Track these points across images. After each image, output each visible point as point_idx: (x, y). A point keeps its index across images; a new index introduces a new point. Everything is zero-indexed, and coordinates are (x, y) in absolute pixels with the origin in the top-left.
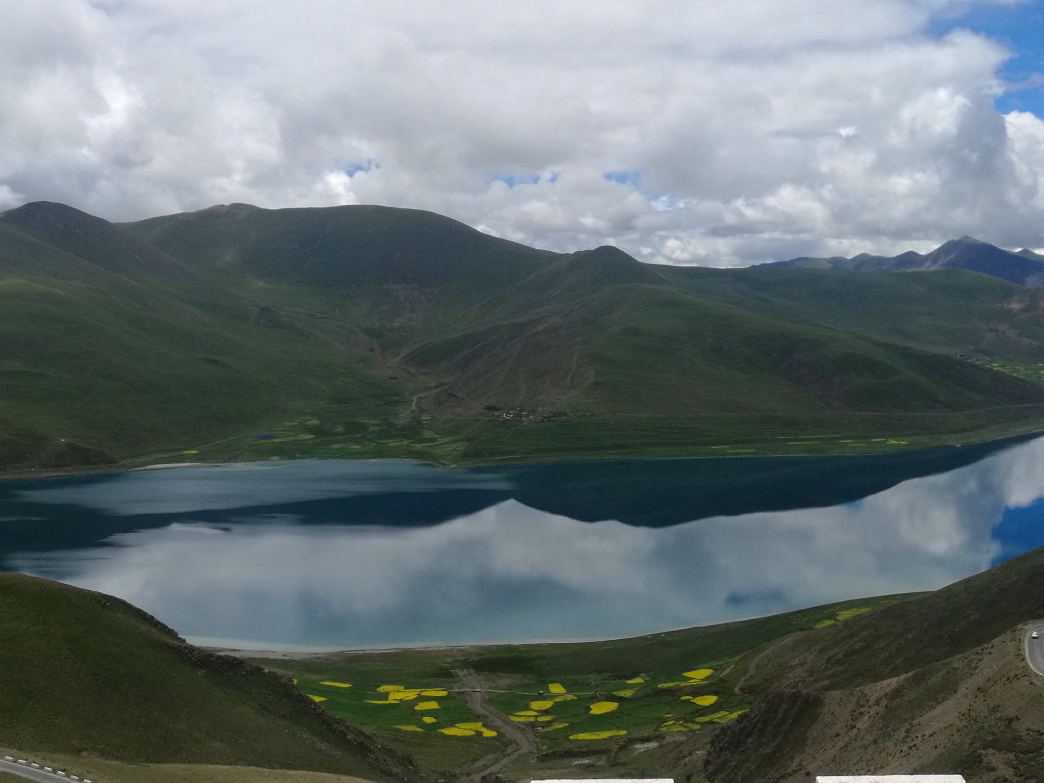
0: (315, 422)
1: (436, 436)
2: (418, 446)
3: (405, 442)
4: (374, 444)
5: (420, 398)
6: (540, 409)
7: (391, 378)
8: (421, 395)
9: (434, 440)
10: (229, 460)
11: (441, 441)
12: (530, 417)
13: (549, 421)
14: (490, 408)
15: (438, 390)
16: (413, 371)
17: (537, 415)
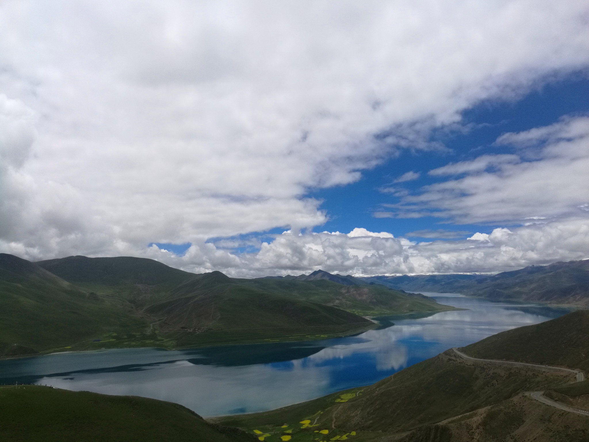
0: (115, 334)
1: (163, 339)
2: (158, 343)
3: (152, 341)
4: (140, 342)
5: (153, 325)
6: (202, 328)
7: (141, 318)
8: (153, 324)
9: (162, 340)
10: (85, 350)
11: (166, 340)
12: (199, 331)
13: (207, 332)
14: (182, 328)
15: (160, 322)
16: (149, 315)
17: (201, 330)
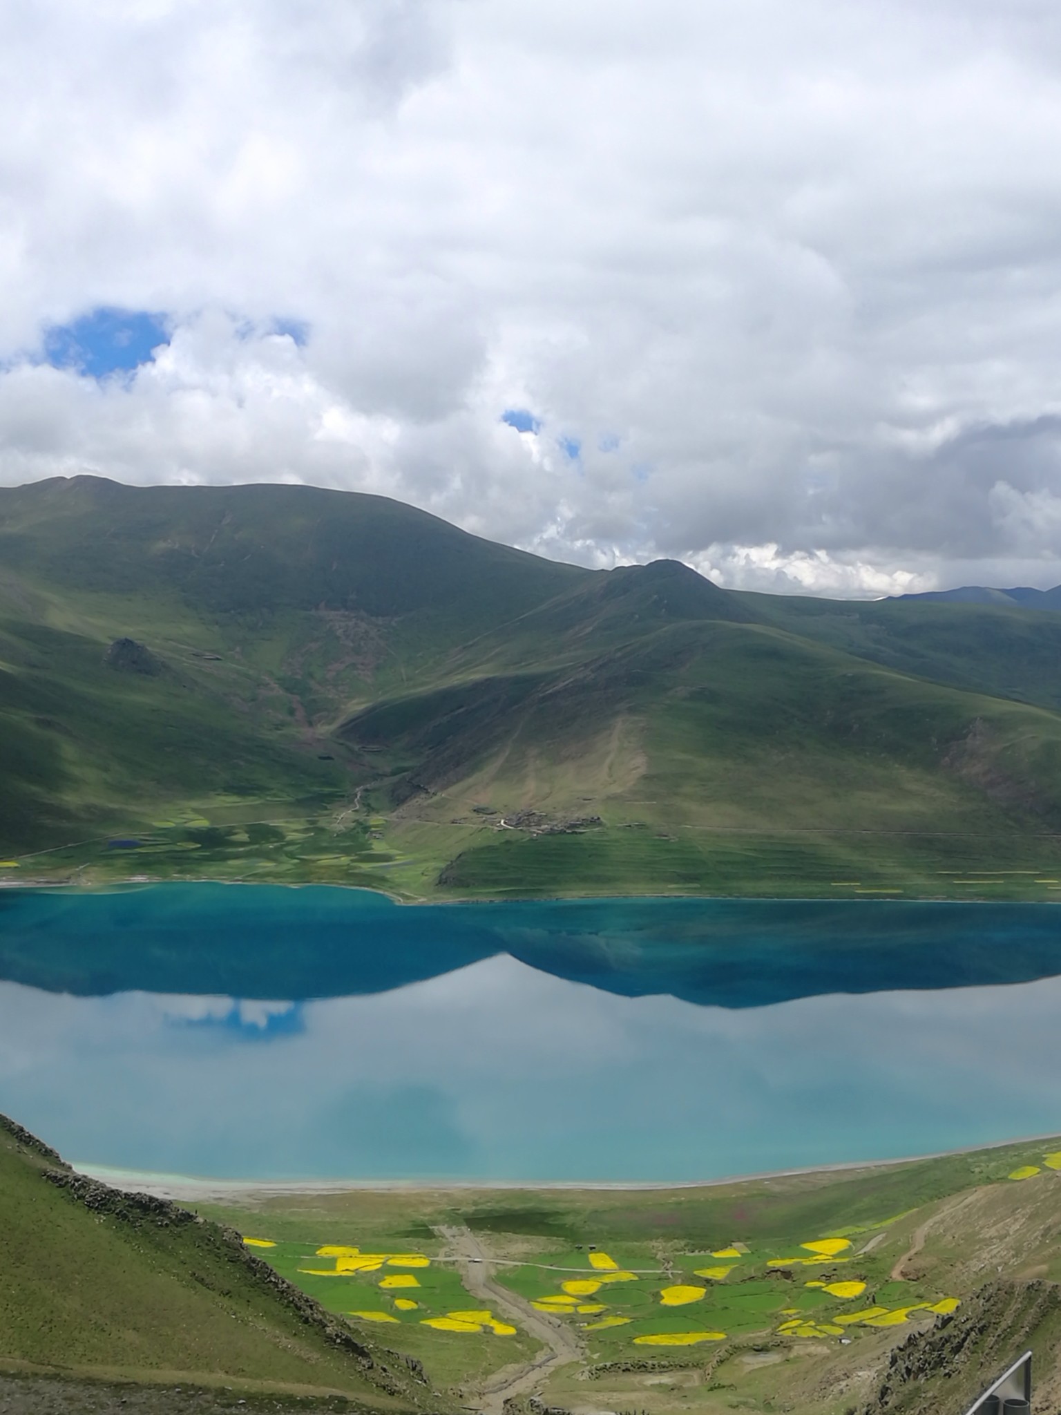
0: (202, 823)
1: (393, 852)
2: (366, 867)
3: (344, 860)
4: (296, 861)
5: (366, 790)
6: (559, 815)
7: (321, 758)
8: (368, 786)
9: (391, 858)
11: (401, 859)
12: (542, 827)
13: (574, 832)
14: (478, 810)
15: (396, 778)
16: (356, 748)
17: (554, 823)
